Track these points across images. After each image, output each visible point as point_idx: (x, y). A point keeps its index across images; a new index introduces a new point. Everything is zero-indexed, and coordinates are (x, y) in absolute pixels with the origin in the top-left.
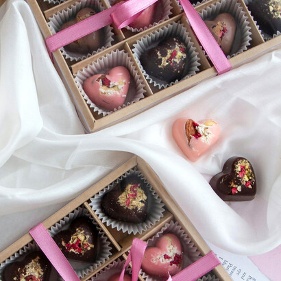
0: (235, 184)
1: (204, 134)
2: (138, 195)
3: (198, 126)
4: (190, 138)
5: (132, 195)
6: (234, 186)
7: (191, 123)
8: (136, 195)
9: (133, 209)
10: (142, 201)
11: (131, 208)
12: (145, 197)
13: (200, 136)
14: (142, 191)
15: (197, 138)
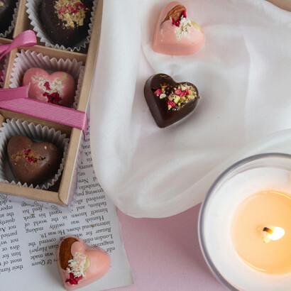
0: (166, 89)
1: (182, 27)
2: (78, 14)
3: (185, 17)
4: (167, 19)
5: (72, 9)
6: (163, 90)
7: (182, 10)
8: (75, 12)
9: (61, 20)
10: (75, 23)
11: (60, 17)
12: (81, 23)
13: (178, 25)
14: (83, 15)
15: (173, 23)
